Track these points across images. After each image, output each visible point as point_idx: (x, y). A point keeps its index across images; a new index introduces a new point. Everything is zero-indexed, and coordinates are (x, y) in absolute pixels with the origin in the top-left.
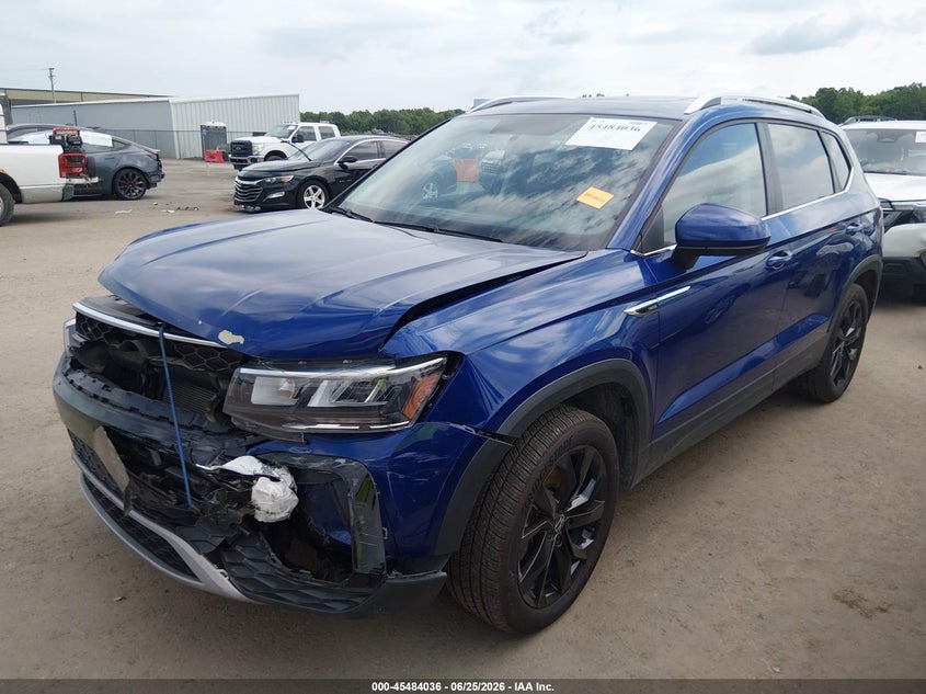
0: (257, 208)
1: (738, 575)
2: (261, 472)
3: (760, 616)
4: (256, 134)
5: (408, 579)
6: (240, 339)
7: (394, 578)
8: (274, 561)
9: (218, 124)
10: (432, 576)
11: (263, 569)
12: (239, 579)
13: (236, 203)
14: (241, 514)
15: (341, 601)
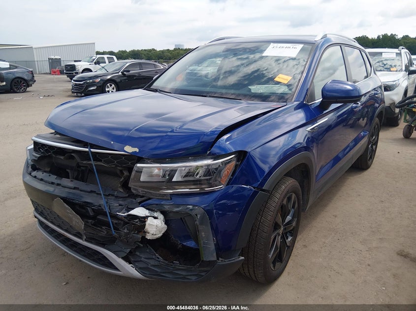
0: (83, 94)
1: (353, 248)
2: (149, 215)
3: (369, 265)
4: (75, 61)
5: (227, 262)
6: (137, 150)
7: (221, 261)
8: (158, 258)
9: (56, 57)
10: (238, 260)
11: (152, 262)
12: (140, 268)
13: (73, 92)
14: (140, 236)
15: (193, 275)
